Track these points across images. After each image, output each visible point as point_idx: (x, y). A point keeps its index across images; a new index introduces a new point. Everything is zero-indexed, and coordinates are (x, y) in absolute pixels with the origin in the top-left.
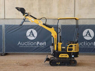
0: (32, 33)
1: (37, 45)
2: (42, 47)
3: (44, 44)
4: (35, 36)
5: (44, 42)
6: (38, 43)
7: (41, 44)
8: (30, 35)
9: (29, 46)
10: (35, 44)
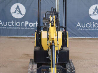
0: (18, 9)
1: (26, 26)
2: (33, 28)
3: (35, 24)
4: (22, 14)
5: (36, 22)
6: (27, 23)
7: (31, 25)
8: (15, 12)
9: (14, 27)
10: (23, 24)
